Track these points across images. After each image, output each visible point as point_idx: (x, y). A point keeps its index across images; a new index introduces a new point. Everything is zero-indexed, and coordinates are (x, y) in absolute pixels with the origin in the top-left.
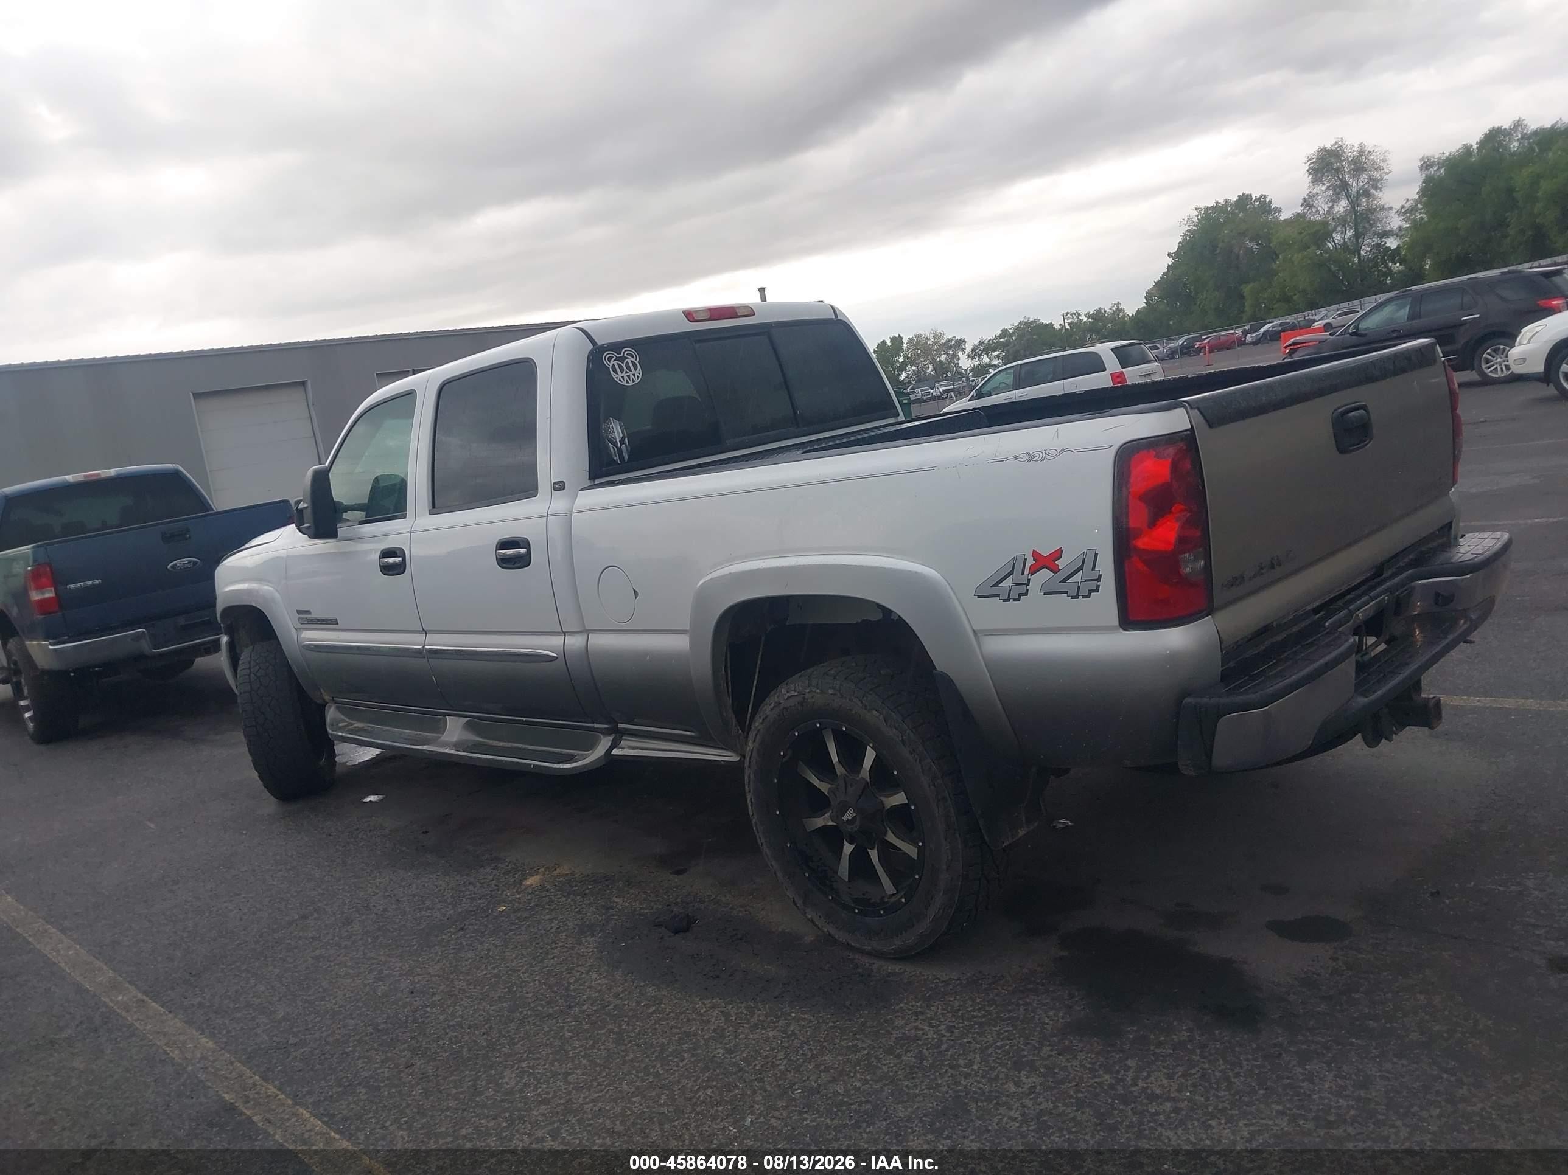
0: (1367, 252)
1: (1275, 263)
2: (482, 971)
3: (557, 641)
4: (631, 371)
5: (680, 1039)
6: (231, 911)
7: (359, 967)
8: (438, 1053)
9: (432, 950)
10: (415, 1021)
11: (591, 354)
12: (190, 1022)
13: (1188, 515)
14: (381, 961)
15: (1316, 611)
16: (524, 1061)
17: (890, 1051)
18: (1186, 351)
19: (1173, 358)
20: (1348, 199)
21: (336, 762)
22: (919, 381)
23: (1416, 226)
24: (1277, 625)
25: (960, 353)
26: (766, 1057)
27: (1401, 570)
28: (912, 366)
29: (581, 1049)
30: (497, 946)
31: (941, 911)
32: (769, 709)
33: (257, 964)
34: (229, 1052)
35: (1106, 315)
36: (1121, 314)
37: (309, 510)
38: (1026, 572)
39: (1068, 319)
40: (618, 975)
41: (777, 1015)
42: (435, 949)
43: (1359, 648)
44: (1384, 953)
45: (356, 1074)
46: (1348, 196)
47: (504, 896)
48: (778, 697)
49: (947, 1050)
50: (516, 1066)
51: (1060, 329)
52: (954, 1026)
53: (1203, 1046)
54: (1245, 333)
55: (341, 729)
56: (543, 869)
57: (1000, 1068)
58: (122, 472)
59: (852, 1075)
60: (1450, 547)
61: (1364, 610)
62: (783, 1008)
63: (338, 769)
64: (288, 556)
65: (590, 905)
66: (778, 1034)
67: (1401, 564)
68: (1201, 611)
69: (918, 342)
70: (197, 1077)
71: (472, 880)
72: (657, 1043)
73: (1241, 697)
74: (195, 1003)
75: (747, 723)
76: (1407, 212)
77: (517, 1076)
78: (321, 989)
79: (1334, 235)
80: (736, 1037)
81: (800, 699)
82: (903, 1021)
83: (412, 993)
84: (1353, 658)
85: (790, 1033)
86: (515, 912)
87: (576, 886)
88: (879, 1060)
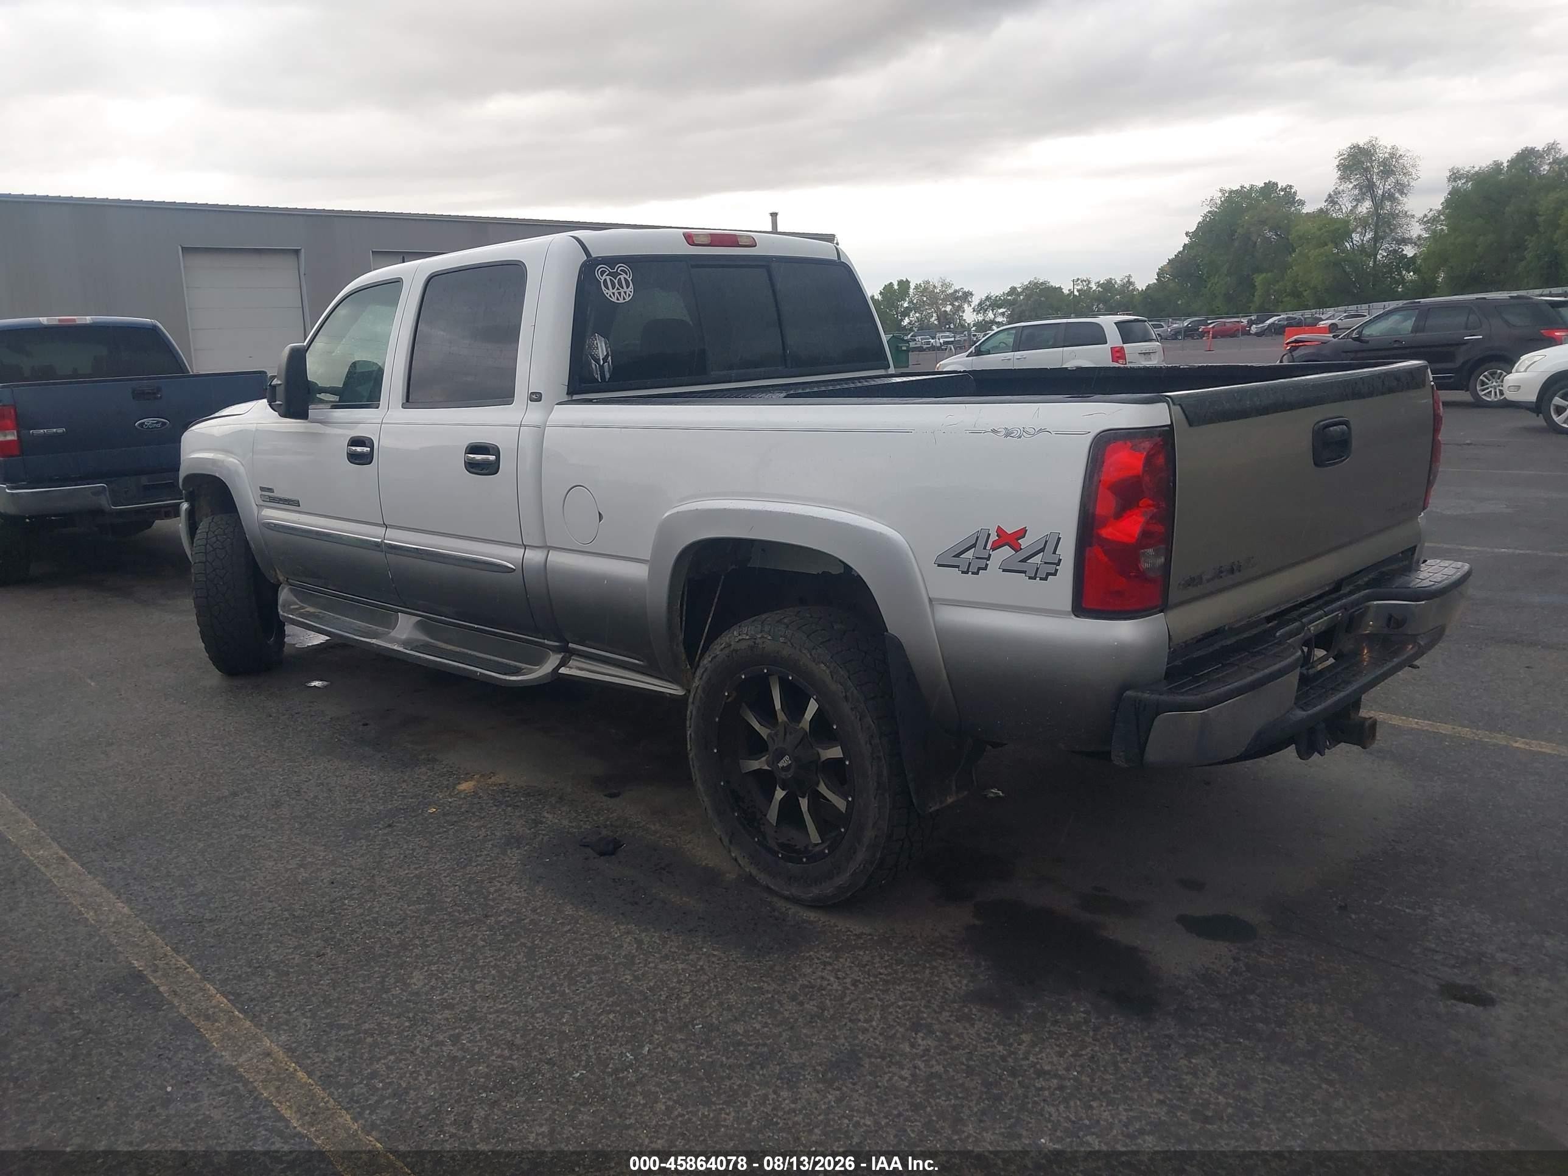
0: (1383, 256)
1: (1291, 256)
2: (404, 870)
3: (517, 553)
4: (623, 288)
5: (591, 960)
6: (162, 779)
7: (283, 852)
8: (351, 946)
9: (358, 844)
10: (332, 911)
11: (584, 265)
12: (108, 886)
13: (1155, 510)
14: (305, 848)
15: (1269, 619)
16: (434, 964)
17: (793, 998)
18: (1190, 333)
19: (1176, 339)
20: (1372, 201)
21: (285, 642)
22: (921, 328)
23: (1435, 236)
24: (1229, 628)
25: (966, 306)
26: (673, 988)
27: (1359, 589)
28: (915, 312)
29: (492, 959)
30: (422, 847)
31: (862, 866)
32: (718, 648)
33: (182, 836)
34: (142, 919)
35: (1116, 286)
36: (1131, 288)
37: (282, 387)
38: (989, 547)
39: (1078, 285)
40: (539, 889)
41: (689, 948)
42: (361, 843)
43: (1306, 660)
44: (1285, 959)
45: (267, 956)
46: (1373, 198)
47: (436, 798)
48: (729, 638)
49: (849, 1003)
50: (426, 968)
51: (1068, 295)
52: (859, 980)
53: (1096, 1029)
54: (1251, 323)
55: (292, 612)
56: (478, 776)
57: (898, 1027)
58: (98, 320)
59: (753, 1016)
60: (1410, 571)
61: (1316, 624)
62: (695, 942)
63: (286, 649)
64: (257, 430)
65: (520, 817)
66: (686, 967)
67: (1360, 582)
68: (1156, 607)
69: (925, 289)
70: (108, 941)
71: (406, 778)
72: (568, 962)
73: (1182, 697)
74: (116, 867)
75: (697, 659)
76: (1429, 222)
77: (425, 978)
78: (242, 869)
79: (1353, 235)
80: (645, 966)
81: (751, 643)
82: (811, 970)
83: (333, 883)
84: (1298, 671)
85: (699, 967)
86: (444, 815)
87: (508, 796)
88: (782, 1005)
